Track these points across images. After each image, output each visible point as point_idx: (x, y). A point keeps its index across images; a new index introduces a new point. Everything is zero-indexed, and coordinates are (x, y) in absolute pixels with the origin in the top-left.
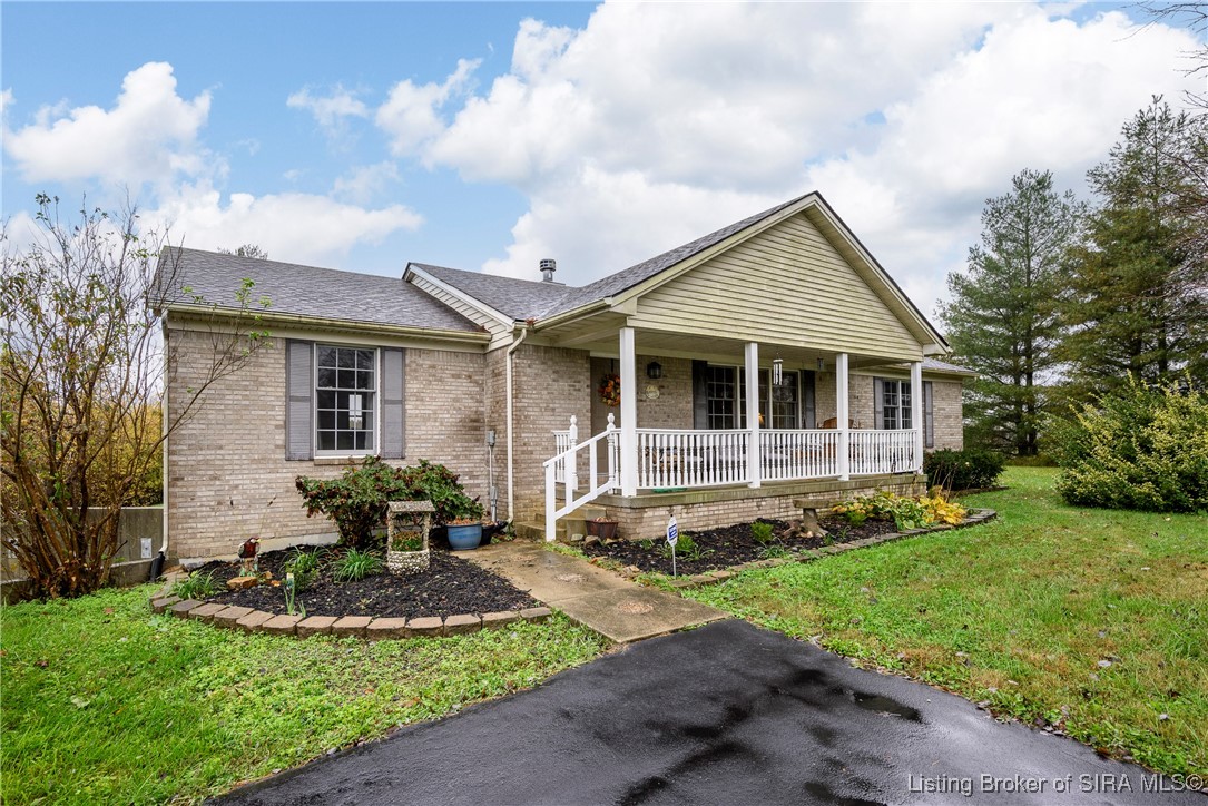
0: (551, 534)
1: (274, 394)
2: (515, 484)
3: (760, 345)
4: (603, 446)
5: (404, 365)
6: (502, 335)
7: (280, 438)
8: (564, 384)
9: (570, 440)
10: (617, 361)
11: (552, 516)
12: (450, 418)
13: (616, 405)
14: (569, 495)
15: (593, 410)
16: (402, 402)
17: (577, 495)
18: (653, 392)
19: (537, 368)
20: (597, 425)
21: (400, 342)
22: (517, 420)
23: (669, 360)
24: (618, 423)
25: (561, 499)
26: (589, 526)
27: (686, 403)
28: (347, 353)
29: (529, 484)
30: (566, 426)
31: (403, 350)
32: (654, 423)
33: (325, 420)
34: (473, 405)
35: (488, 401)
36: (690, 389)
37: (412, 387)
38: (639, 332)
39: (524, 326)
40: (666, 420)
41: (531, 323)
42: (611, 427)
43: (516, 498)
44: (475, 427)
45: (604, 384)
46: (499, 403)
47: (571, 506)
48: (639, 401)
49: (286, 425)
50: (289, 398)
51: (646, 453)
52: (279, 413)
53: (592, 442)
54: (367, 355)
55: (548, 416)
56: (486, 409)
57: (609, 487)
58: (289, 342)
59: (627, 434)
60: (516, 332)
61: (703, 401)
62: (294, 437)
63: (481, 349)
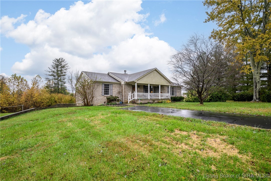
0: (129, 103)
1: (101, 89)
2: (124, 99)
3: (150, 84)
4: (134, 94)
5: (112, 86)
6: (123, 83)
7: (101, 94)
8: (129, 88)
9: (130, 94)
10: (135, 85)
11: (129, 101)
12: (117, 92)
13: (135, 90)
14: (130, 99)
15: (132, 91)
16: (112, 90)
17: (131, 99)
18: (139, 89)
19: (127, 86)
20: (133, 92)
21: (112, 83)
22: (124, 92)
23: (141, 85)
24: (135, 92)
25: (130, 100)
26: (132, 102)
27: (143, 90)
28: (107, 85)
29: (126, 99)
30: (130, 92)
31: (112, 84)
32: (139, 92)
33: (105, 92)
34: (119, 90)
35: (121, 90)
36: (143, 89)
37: (113, 88)
38: (137, 83)
39: (125, 82)
40: (140, 92)
41: (126, 82)
42: (134, 93)
43: (124, 100)
44: (119, 93)
45: (133, 88)
46: (122, 90)
47: (131, 100)
48: (137, 90)
49: (102, 92)
50: (102, 89)
51: (138, 95)
52: (101, 91)
53: (133, 94)
54: (109, 85)
55: (128, 92)
56: (120, 91)
57: (134, 98)
58: (102, 84)
59: (136, 93)
60: (125, 83)
61: (145, 90)
62: (103, 93)
63: (120, 84)
